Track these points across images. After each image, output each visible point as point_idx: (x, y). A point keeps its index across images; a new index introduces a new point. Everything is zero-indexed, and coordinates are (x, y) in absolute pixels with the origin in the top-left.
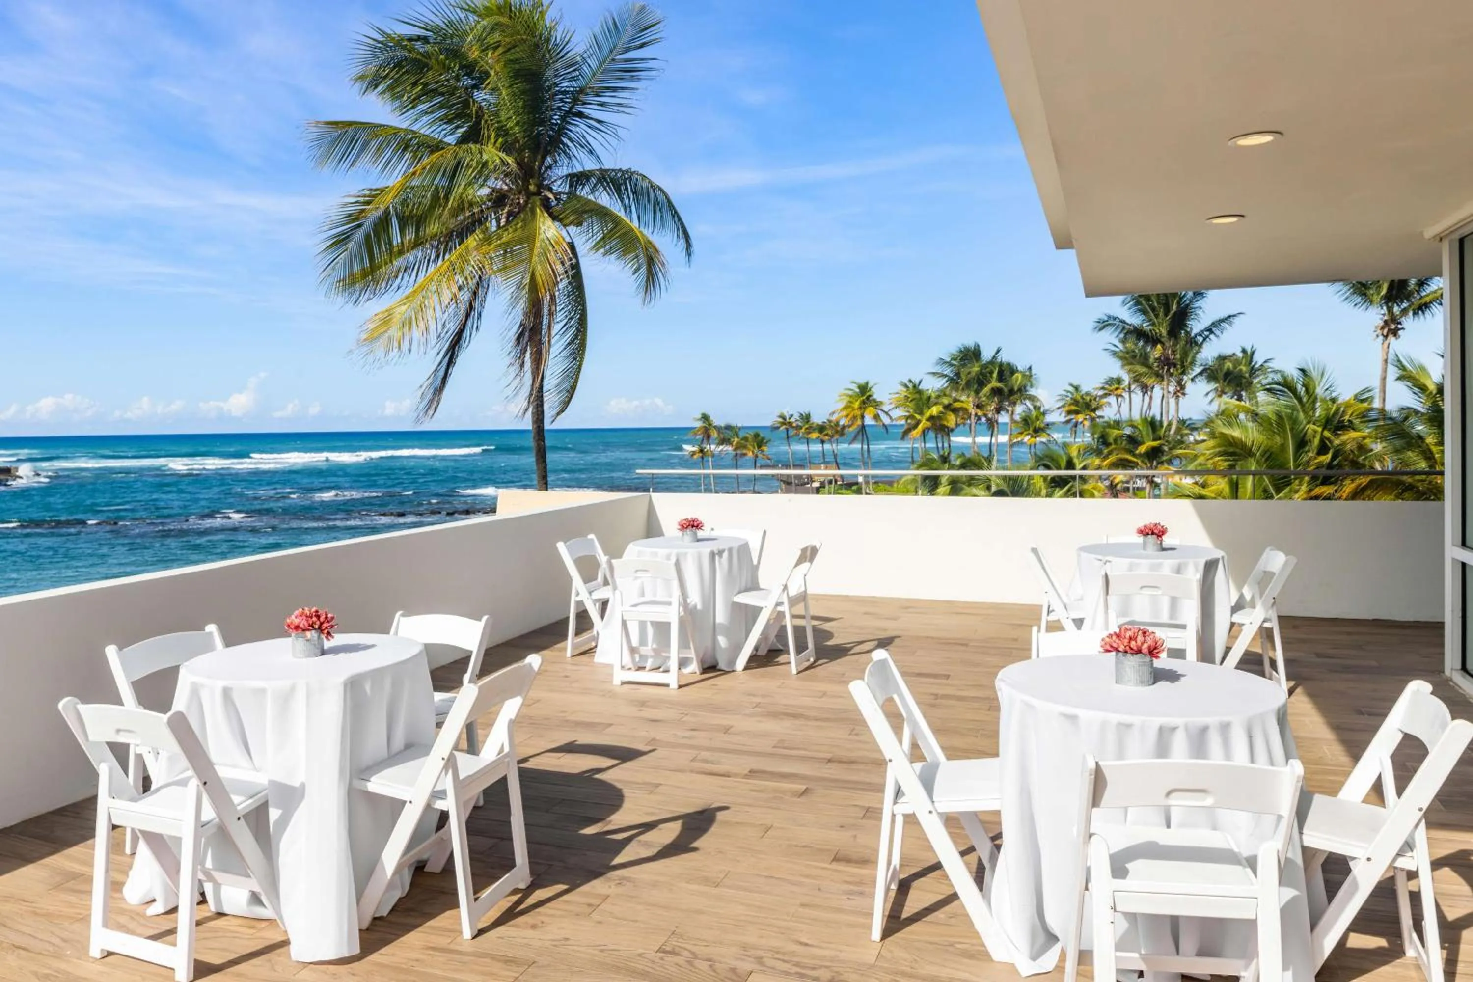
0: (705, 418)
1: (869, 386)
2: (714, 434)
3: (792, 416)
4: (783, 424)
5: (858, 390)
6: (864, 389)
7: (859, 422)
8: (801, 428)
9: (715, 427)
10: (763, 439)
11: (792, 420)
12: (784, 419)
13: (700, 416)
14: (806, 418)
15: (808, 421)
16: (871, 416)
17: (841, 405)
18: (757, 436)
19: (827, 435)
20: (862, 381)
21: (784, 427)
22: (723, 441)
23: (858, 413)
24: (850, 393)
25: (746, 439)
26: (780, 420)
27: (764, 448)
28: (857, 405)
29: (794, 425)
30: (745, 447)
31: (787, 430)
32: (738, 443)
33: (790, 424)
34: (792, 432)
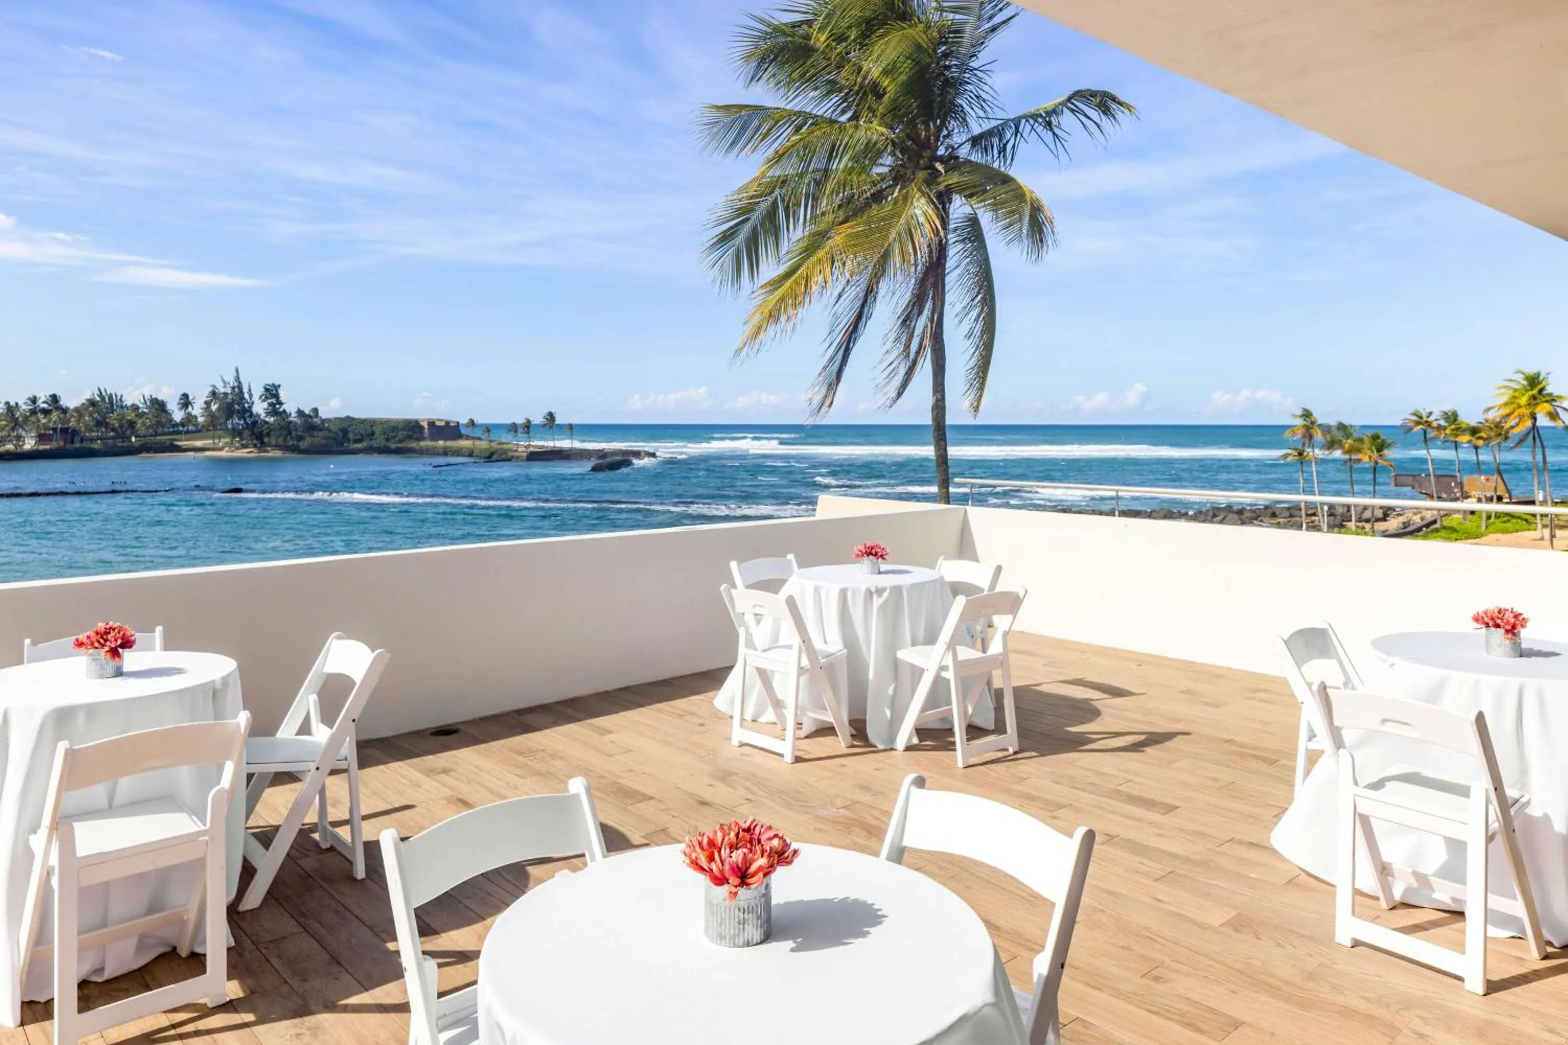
0: (1307, 414)
1: (1541, 378)
2: (1318, 436)
3: (1430, 413)
4: (1418, 423)
5: (1525, 383)
6: (1534, 381)
7: (1529, 423)
8: (1445, 428)
9: (1320, 426)
10: (1384, 441)
11: (1431, 419)
12: (1421, 418)
13: (1300, 413)
14: (1452, 417)
15: (1455, 420)
16: (1544, 413)
17: (1504, 399)
18: (1375, 438)
19: (1480, 438)
20: (1531, 370)
21: (1420, 427)
22: (1331, 445)
23: (1526, 411)
24: (1514, 385)
25: (1361, 440)
26: (1415, 418)
27: (1386, 452)
28: (1524, 400)
29: (1435, 424)
30: (1359, 451)
31: (1425, 432)
32: (1351, 445)
33: (1429, 424)
34: (1431, 434)
